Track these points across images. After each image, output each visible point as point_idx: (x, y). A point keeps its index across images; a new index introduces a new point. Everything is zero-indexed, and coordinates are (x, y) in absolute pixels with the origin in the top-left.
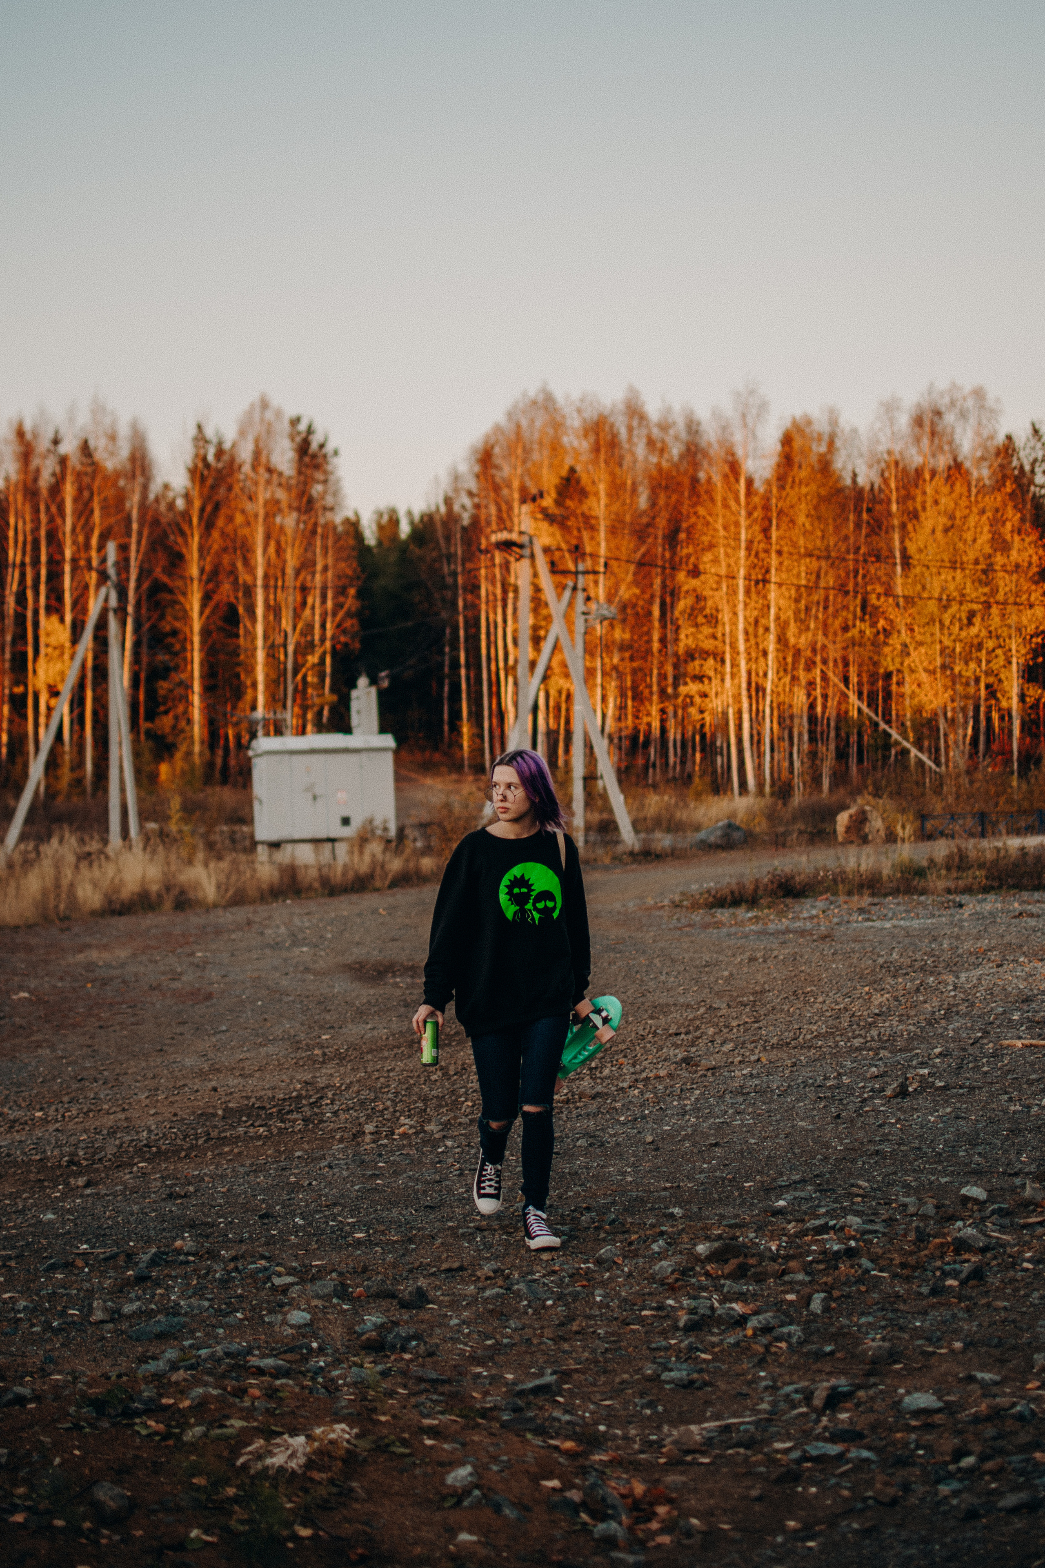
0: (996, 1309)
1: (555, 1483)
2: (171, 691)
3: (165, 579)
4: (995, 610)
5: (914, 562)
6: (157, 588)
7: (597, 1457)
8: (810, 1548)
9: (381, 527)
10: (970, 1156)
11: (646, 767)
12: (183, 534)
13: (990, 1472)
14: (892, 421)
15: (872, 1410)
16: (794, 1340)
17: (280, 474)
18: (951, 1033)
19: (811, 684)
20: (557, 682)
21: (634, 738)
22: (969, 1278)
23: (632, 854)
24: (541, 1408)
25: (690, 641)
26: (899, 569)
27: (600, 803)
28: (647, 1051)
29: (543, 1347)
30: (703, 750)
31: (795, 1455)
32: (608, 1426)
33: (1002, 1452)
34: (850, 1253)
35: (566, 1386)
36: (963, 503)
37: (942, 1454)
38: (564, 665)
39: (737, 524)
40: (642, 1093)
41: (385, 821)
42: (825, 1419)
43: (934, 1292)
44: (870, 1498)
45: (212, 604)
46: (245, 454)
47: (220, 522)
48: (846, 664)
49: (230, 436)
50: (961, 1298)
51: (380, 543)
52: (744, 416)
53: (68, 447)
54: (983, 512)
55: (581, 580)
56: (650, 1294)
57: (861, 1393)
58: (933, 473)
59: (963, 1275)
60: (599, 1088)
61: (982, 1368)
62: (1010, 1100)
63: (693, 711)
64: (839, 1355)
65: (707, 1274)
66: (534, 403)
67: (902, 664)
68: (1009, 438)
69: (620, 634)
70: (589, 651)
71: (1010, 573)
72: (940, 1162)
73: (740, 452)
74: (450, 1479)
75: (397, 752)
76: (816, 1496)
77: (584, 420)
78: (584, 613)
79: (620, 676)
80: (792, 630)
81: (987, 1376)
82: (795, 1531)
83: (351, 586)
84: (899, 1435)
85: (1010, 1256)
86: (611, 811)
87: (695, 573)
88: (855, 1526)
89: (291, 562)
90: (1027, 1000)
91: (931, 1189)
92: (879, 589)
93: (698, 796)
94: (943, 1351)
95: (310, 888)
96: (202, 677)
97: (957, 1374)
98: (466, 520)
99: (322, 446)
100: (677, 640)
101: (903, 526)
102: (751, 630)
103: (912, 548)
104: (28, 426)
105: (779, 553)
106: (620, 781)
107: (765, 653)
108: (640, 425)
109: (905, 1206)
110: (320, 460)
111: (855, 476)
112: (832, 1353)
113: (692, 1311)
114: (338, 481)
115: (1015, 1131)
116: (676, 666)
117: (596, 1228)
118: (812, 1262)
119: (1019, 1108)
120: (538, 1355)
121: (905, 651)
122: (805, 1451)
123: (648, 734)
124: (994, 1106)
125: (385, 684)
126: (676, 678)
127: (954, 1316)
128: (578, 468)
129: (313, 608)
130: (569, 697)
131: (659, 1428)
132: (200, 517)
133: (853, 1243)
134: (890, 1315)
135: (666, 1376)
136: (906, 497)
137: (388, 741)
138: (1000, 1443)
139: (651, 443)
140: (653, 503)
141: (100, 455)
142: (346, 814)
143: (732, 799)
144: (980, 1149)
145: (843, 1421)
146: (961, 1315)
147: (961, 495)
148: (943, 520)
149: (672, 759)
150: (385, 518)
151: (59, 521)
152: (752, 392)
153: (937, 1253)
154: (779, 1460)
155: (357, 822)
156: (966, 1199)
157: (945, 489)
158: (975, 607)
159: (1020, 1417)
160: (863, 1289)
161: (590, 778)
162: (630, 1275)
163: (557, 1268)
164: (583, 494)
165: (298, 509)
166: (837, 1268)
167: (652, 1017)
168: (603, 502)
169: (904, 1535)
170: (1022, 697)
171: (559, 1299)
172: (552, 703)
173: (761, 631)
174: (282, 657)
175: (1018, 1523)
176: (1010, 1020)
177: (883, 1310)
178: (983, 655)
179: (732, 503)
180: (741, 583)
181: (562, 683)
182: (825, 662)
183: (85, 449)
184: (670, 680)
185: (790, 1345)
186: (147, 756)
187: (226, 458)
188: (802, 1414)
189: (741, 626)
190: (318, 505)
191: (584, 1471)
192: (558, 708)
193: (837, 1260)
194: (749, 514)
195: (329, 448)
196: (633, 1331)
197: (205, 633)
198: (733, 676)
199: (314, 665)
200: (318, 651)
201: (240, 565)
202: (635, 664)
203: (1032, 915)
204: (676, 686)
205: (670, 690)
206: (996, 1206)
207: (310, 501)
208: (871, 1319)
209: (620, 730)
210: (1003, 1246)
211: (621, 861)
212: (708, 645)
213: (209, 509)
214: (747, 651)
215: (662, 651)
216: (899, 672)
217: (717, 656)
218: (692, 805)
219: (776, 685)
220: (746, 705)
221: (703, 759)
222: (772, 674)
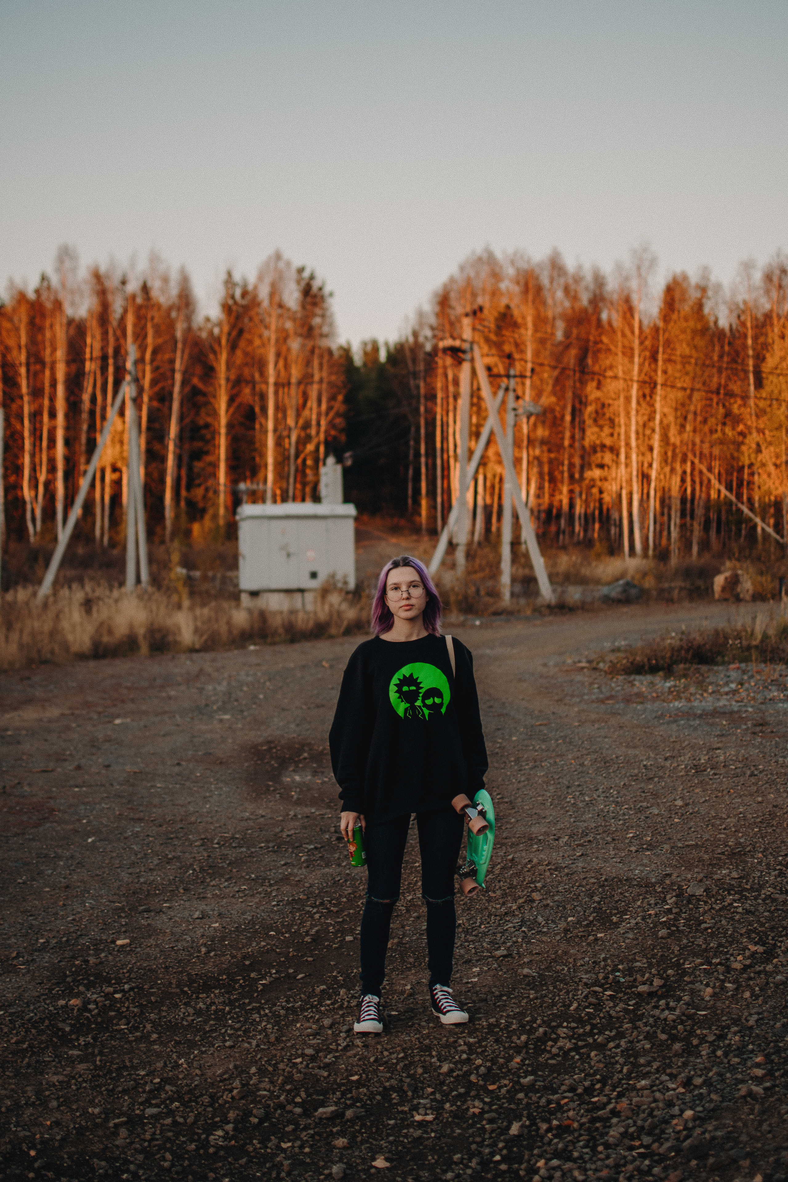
2: (203, 469)
3: (200, 386)
5: (765, 382)
6: (195, 392)
9: (366, 354)
11: (558, 533)
12: (215, 353)
14: (749, 277)
17: (289, 310)
19: (684, 472)
20: (493, 468)
21: (549, 511)
23: (549, 607)
25: (594, 438)
26: (752, 387)
27: (523, 560)
30: (600, 521)
38: (498, 455)
39: (632, 350)
41: (345, 576)
45: (235, 404)
46: (264, 293)
47: (242, 344)
48: (711, 457)
49: (252, 279)
51: (365, 365)
52: (639, 268)
53: (133, 287)
55: (512, 383)
58: (779, 317)
63: (595, 491)
66: (480, 259)
67: (756, 459)
69: (541, 432)
70: (517, 444)
73: (635, 297)
75: (357, 519)
77: (518, 270)
78: (515, 409)
79: (541, 464)
80: (673, 432)
83: (339, 393)
86: (531, 567)
87: (600, 385)
89: (295, 373)
92: (739, 401)
93: (598, 556)
95: (275, 633)
96: (227, 459)
98: (428, 347)
99: (320, 289)
100: (584, 437)
101: (757, 356)
102: (641, 430)
103: (764, 372)
104: (103, 269)
105: (665, 371)
106: (539, 543)
107: (651, 449)
108: (559, 276)
110: (317, 300)
111: (717, 321)
114: (332, 315)
116: (582, 457)
121: (759, 450)
123: (560, 509)
125: (349, 463)
126: (583, 466)
128: (512, 305)
129: (311, 409)
130: (501, 480)
132: (228, 340)
136: (759, 334)
137: (350, 510)
139: (567, 290)
140: (567, 334)
141: (156, 293)
142: (313, 569)
143: (624, 559)
149: (577, 528)
150: (369, 348)
151: (122, 341)
152: (645, 250)
155: (322, 576)
161: (516, 543)
164: (515, 325)
165: (301, 335)
168: (530, 332)
172: (488, 484)
173: (648, 432)
174: (287, 446)
179: (628, 333)
180: (634, 396)
181: (498, 469)
182: (695, 455)
183: (145, 289)
184: (578, 467)
186: (184, 518)
187: (249, 297)
189: (633, 428)
190: (317, 332)
192: (493, 487)
194: (641, 343)
195: (327, 290)
197: (230, 426)
198: (627, 465)
199: (311, 452)
200: (315, 441)
201: (257, 376)
202: (552, 455)
204: (582, 472)
205: (577, 476)
207: (311, 329)
209: (539, 505)
211: (540, 613)
212: (608, 442)
213: (234, 333)
214: (638, 447)
215: (571, 446)
216: (751, 465)
217: (614, 450)
218: (594, 564)
219: (659, 474)
220: (635, 487)
221: (601, 528)
222: (655, 465)
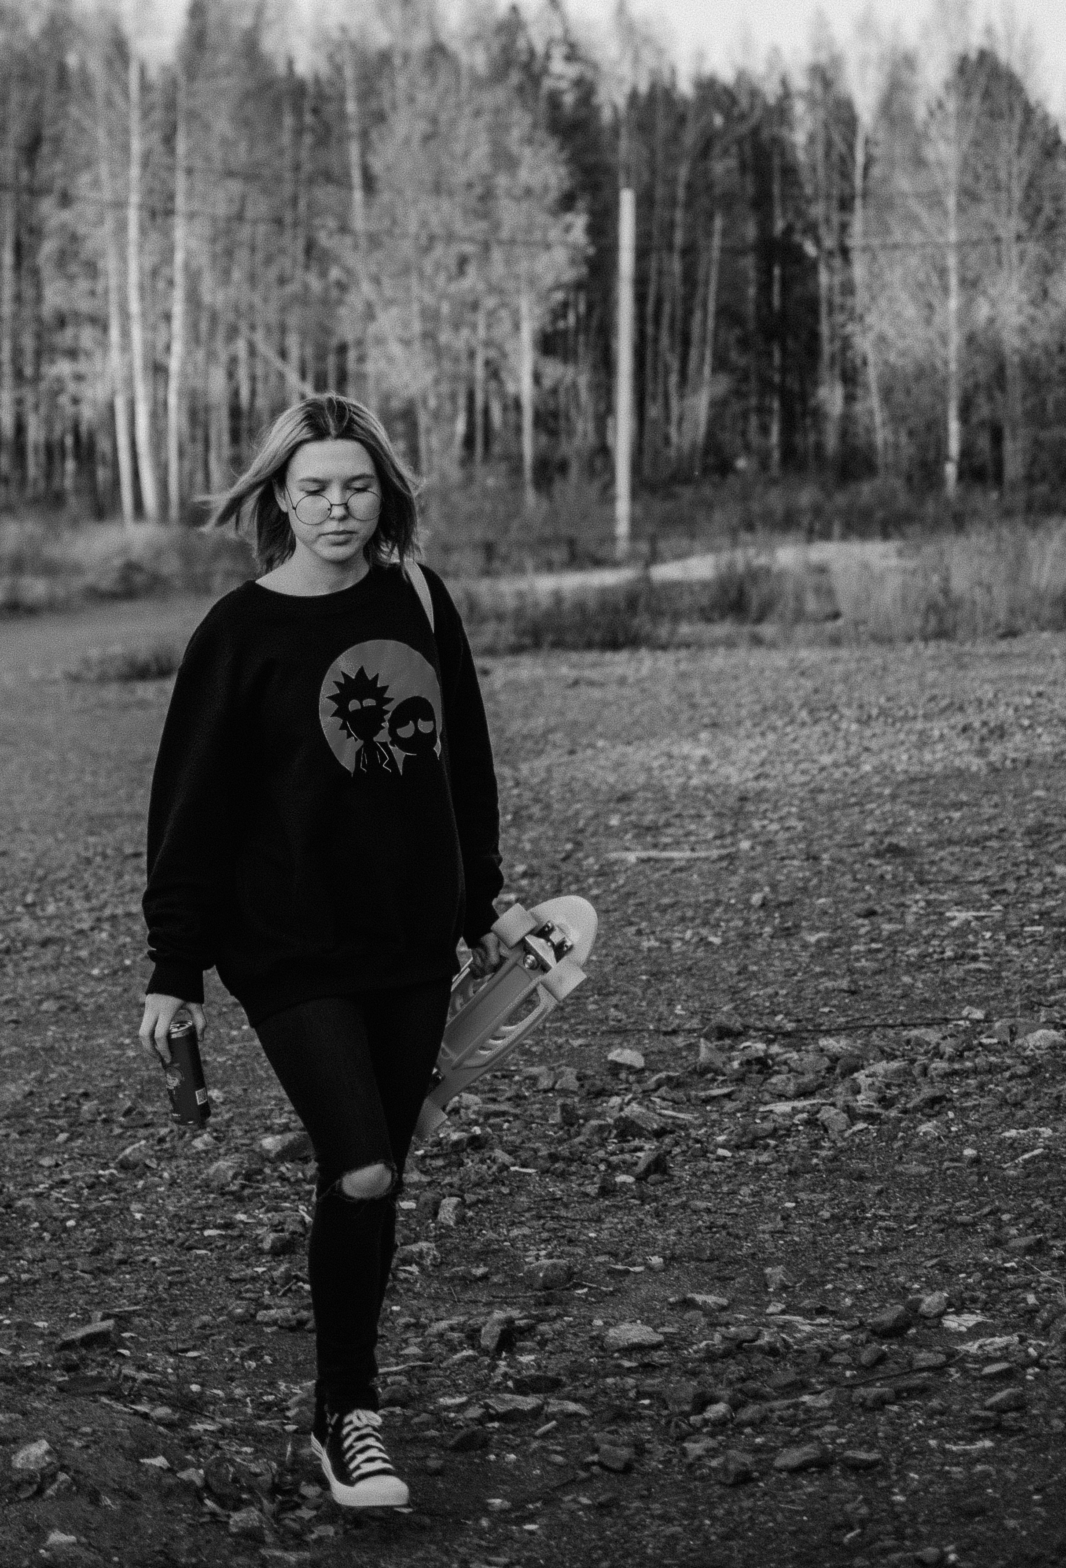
0: (695, 1212)
1: (160, 1461)
4: (497, 254)
5: (380, 185)
7: (200, 1427)
8: (532, 1533)
10: (605, 1010)
13: (751, 1423)
15: (564, 1350)
16: (428, 1262)
18: (528, 846)
19: (233, 361)
22: (648, 1171)
24: (104, 1364)
25: (58, 300)
26: (358, 195)
28: (100, 880)
29: (79, 1283)
30: (77, 457)
31: (475, 1412)
32: (202, 1385)
33: (758, 1397)
34: (476, 1143)
35: (126, 1335)
36: (451, 100)
37: (678, 1402)
39: (126, 131)
40: (112, 936)
42: (502, 1363)
43: (606, 1191)
44: (594, 1463)
48: (283, 329)
50: (643, 1199)
54: (477, 113)
56: (209, 1207)
57: (544, 1327)
58: (406, 57)
59: (641, 1167)
60: (48, 932)
61: (698, 1288)
62: (639, 932)
63: (63, 400)
64: (495, 1279)
65: (283, 1178)
68: (514, 9)
71: (517, 199)
72: (564, 1019)
73: (129, 27)
74: (18, 1462)
76: (517, 1465)
80: (207, 282)
81: (711, 1299)
82: (503, 1511)
84: (610, 1380)
85: (697, 1141)
87: (66, 200)
88: (585, 1501)
90: (625, 798)
91: (562, 1056)
92: (332, 223)
93: (75, 523)
94: (638, 1269)
97: (666, 1299)
100: (39, 299)
101: (364, 135)
102: (147, 282)
103: (377, 166)
105: (189, 171)
107: (168, 317)
109: (534, 1079)
111: (290, 63)
112: (485, 1277)
113: (277, 1228)
115: (657, 975)
116: (38, 336)
117: (105, 1121)
118: (424, 1157)
119: (654, 943)
120: (75, 1294)
121: (370, 315)
122: (487, 1406)
124: (619, 941)
126: (38, 354)
127: (640, 1222)
131: (272, 1384)
133: (477, 1130)
134: (551, 1224)
135: (261, 1315)
136: (367, 92)
138: (752, 1385)
143: (122, 524)
144: (614, 1000)
145: (528, 1366)
146: (648, 1220)
147: (447, 91)
148: (422, 126)
149: (31, 471)
153: (596, 1139)
154: (453, 1420)
156: (616, 1068)
157: (424, 81)
158: (469, 248)
159: (772, 1351)
160: (505, 1190)
162: (173, 1183)
163: (66, 1176)
166: (461, 1164)
167: (92, 833)
169: (657, 1508)
170: (537, 378)
171: (83, 1218)
173: (161, 285)
175: (809, 1487)
176: (608, 827)
177: (539, 1217)
178: (481, 319)
179: (119, 99)
180: (133, 216)
182: (253, 327)
184: (29, 356)
185: (423, 1269)
188: (468, 1359)
189: (133, 277)
191: (194, 1443)
193: (457, 1153)
194: (145, 114)
196: (198, 1257)
198: (123, 350)
203: (591, 683)
204: (37, 366)
205: (28, 371)
206: (663, 1075)
208: (526, 1231)
210: (684, 1127)
212: (85, 306)
214: (144, 314)
215: (16, 316)
216: (360, 343)
217: (100, 323)
218: (67, 535)
219: (184, 364)
220: (141, 390)
221: (79, 472)
222: (177, 348)
